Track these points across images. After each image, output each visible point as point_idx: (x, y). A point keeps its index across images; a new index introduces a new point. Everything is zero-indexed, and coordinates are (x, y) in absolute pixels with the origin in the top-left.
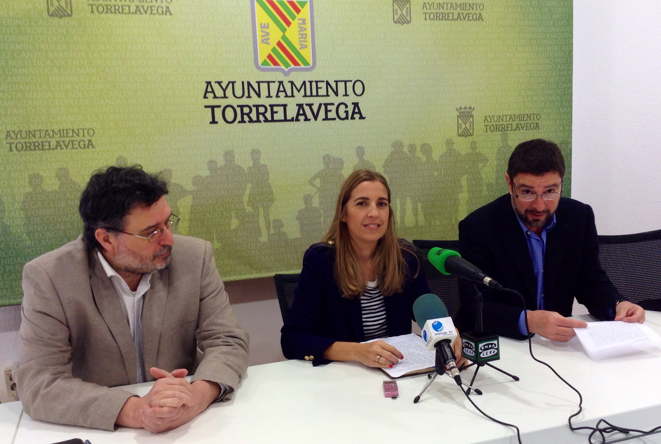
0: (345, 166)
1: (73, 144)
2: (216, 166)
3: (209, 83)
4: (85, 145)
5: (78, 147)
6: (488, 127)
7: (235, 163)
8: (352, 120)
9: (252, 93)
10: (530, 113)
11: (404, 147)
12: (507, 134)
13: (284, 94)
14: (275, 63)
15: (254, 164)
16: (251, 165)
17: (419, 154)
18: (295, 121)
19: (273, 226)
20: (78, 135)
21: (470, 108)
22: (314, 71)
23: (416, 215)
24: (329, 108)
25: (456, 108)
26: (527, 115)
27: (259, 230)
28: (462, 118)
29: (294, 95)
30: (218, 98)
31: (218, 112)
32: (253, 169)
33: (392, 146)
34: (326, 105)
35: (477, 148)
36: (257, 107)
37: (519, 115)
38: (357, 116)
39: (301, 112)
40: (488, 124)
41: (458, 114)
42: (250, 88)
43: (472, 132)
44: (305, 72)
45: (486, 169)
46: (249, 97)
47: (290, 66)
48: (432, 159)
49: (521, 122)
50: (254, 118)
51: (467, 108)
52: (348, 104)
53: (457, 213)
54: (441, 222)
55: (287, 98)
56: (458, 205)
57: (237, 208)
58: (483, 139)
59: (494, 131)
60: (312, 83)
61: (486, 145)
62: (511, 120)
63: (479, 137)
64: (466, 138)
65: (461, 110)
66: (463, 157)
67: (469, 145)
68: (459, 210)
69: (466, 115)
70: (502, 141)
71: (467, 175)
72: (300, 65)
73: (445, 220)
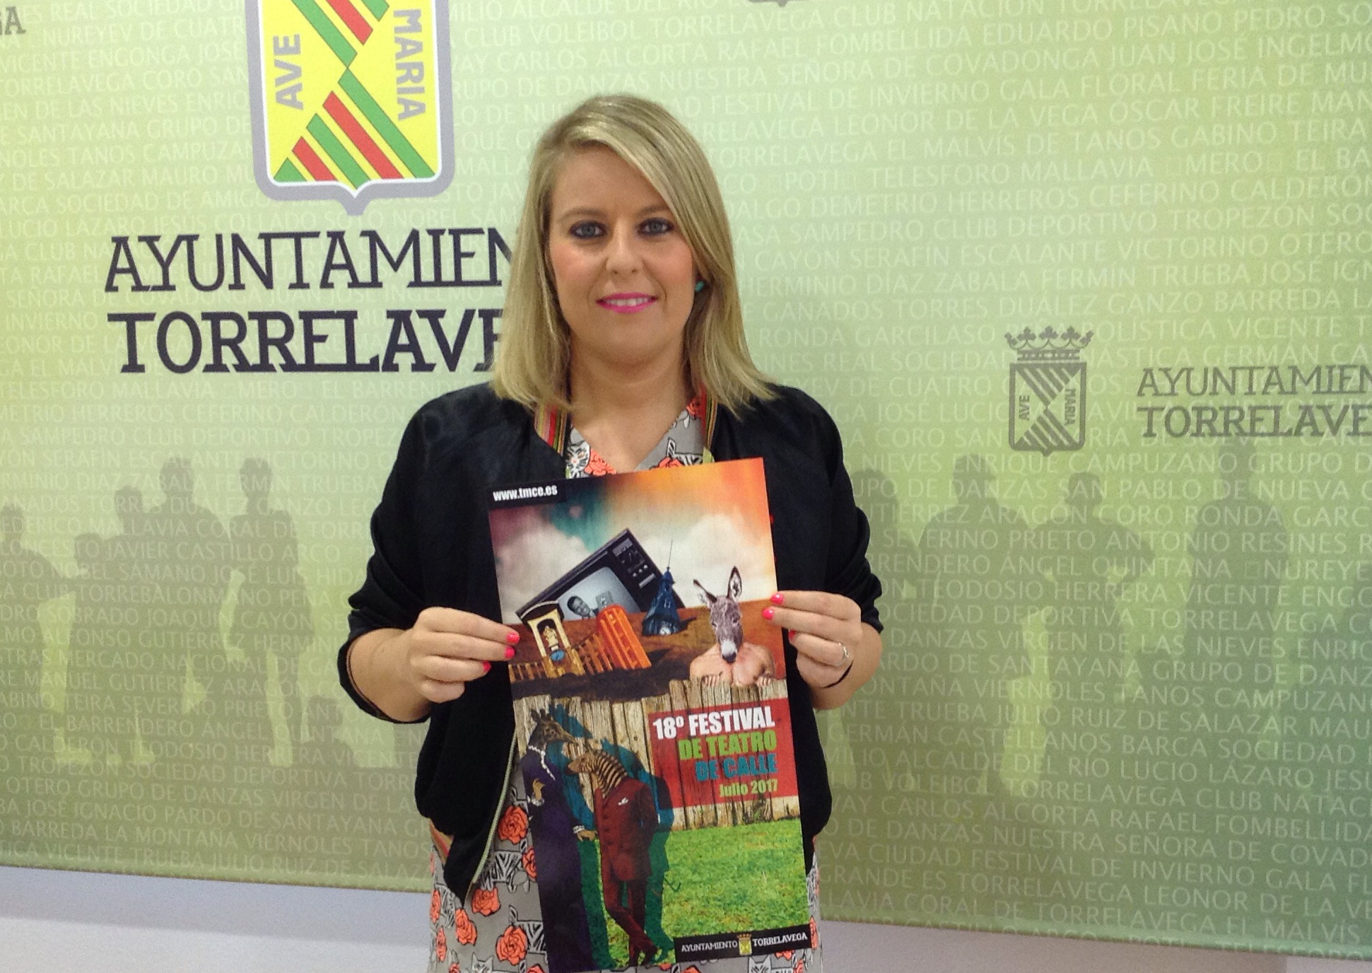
2: (140, 504)
3: (121, 242)
6: (1159, 418)
7: (195, 501)
9: (247, 273)
12: (1249, 449)
13: (345, 276)
14: (320, 172)
15: (251, 507)
16: (242, 511)
18: (383, 371)
19: (309, 718)
21: (1071, 334)
22: (446, 193)
25: (1008, 336)
26: (1365, 371)
27: (266, 725)
28: (1031, 376)
29: (381, 278)
30: (146, 289)
31: (147, 333)
32: (246, 523)
34: (488, 316)
35: (1098, 500)
36: (262, 318)
37: (1318, 369)
39: (403, 339)
40: (1158, 402)
41: (1015, 357)
42: (241, 256)
43: (1075, 432)
44: (416, 200)
45: (1140, 590)
46: (238, 285)
47: (369, 179)
48: (894, 534)
49: (1328, 400)
50: (253, 358)
51: (1054, 336)
53: (999, 758)
54: (926, 785)
55: (357, 291)
56: (1006, 725)
57: (199, 646)
58: (1131, 464)
59: (1188, 434)
60: (441, 237)
61: (1145, 491)
62: (1277, 387)
63: (1109, 456)
64: (1049, 458)
65: (1030, 341)
66: (1034, 536)
67: (1063, 485)
68: (1006, 746)
69: (1050, 362)
70: (1223, 477)
71: (1051, 607)
72: (400, 176)
73: (945, 778)
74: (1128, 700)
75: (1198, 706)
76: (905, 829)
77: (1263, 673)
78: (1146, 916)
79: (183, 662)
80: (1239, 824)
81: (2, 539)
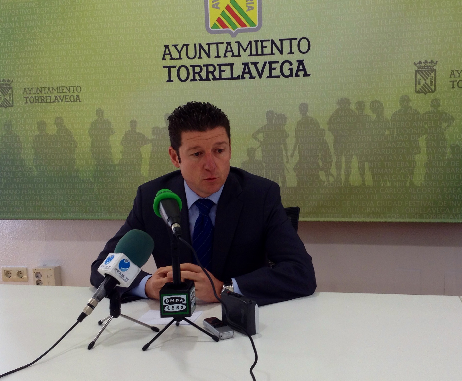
0: (288, 122)
1: (66, 99)
3: (167, 47)
4: (74, 99)
5: (69, 101)
6: (455, 83)
8: (296, 77)
9: (203, 53)
11: (351, 105)
13: (231, 54)
14: (224, 26)
18: (241, 79)
20: (70, 92)
21: (432, 62)
22: (260, 31)
23: (362, 174)
24: (274, 65)
25: (415, 63)
28: (421, 73)
29: (240, 54)
30: (174, 59)
31: (174, 71)
33: (338, 103)
34: (271, 63)
35: (439, 105)
36: (207, 66)
38: (301, 73)
39: (247, 70)
40: (455, 79)
41: (416, 68)
42: (201, 49)
43: (433, 88)
44: (251, 33)
46: (200, 57)
47: (238, 27)
48: (383, 117)
50: (204, 77)
52: (293, 63)
53: (413, 176)
54: (392, 184)
55: (234, 58)
56: (414, 167)
58: (448, 96)
60: (258, 42)
61: (452, 103)
63: (442, 94)
64: (426, 95)
65: (421, 64)
66: (422, 116)
67: (430, 102)
68: (414, 173)
69: (426, 69)
71: (427, 135)
72: (246, 26)
73: (398, 183)
76: (387, 197)
78: (453, 216)
81: (130, 129)
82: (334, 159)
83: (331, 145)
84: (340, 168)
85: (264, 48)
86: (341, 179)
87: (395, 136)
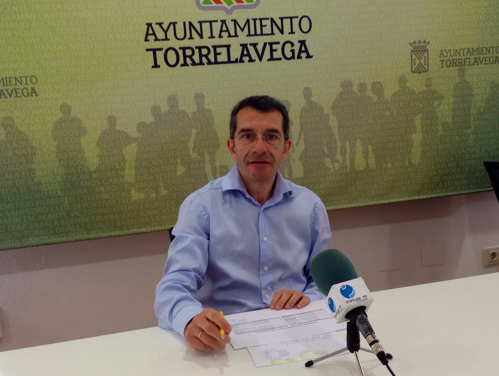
0: (292, 109)
1: (16, 93)
2: (160, 111)
3: (149, 25)
4: (28, 93)
5: (22, 95)
6: (444, 62)
7: (179, 108)
8: (298, 60)
9: (194, 34)
10: (489, 46)
11: (354, 87)
12: (464, 69)
13: (227, 34)
14: (217, 1)
15: (198, 108)
16: (195, 110)
17: (370, 94)
18: (239, 62)
20: (21, 84)
21: (425, 42)
22: (257, 7)
23: (366, 158)
24: (274, 47)
25: (410, 43)
26: (486, 49)
27: (206, 176)
28: (416, 53)
29: (238, 34)
30: (159, 40)
31: (160, 55)
32: (197, 114)
33: (342, 86)
34: (271, 44)
35: (432, 84)
36: (200, 48)
37: (477, 49)
38: (304, 55)
39: (245, 52)
40: (444, 58)
41: (412, 48)
42: (192, 29)
43: (426, 68)
44: (248, 10)
45: (442, 107)
46: (191, 38)
47: (233, 3)
48: (384, 98)
50: (197, 60)
51: (421, 42)
52: (294, 43)
54: (393, 165)
55: (230, 38)
56: (412, 146)
57: (182, 154)
58: (439, 75)
59: (451, 66)
60: (256, 21)
61: (442, 81)
62: (469, 53)
63: (434, 73)
64: (421, 74)
65: (415, 44)
66: (417, 95)
67: (424, 82)
68: (412, 152)
69: (420, 49)
70: (459, 76)
71: (421, 114)
72: (242, 2)
73: (398, 163)
74: (440, 135)
75: (455, 134)
76: (389, 178)
77: (469, 124)
78: (445, 189)
79: (177, 160)
80: (465, 163)
81: (108, 127)
82: (339, 144)
83: (335, 131)
84: (345, 154)
85: (263, 28)
86: (346, 164)
87: (395, 116)
